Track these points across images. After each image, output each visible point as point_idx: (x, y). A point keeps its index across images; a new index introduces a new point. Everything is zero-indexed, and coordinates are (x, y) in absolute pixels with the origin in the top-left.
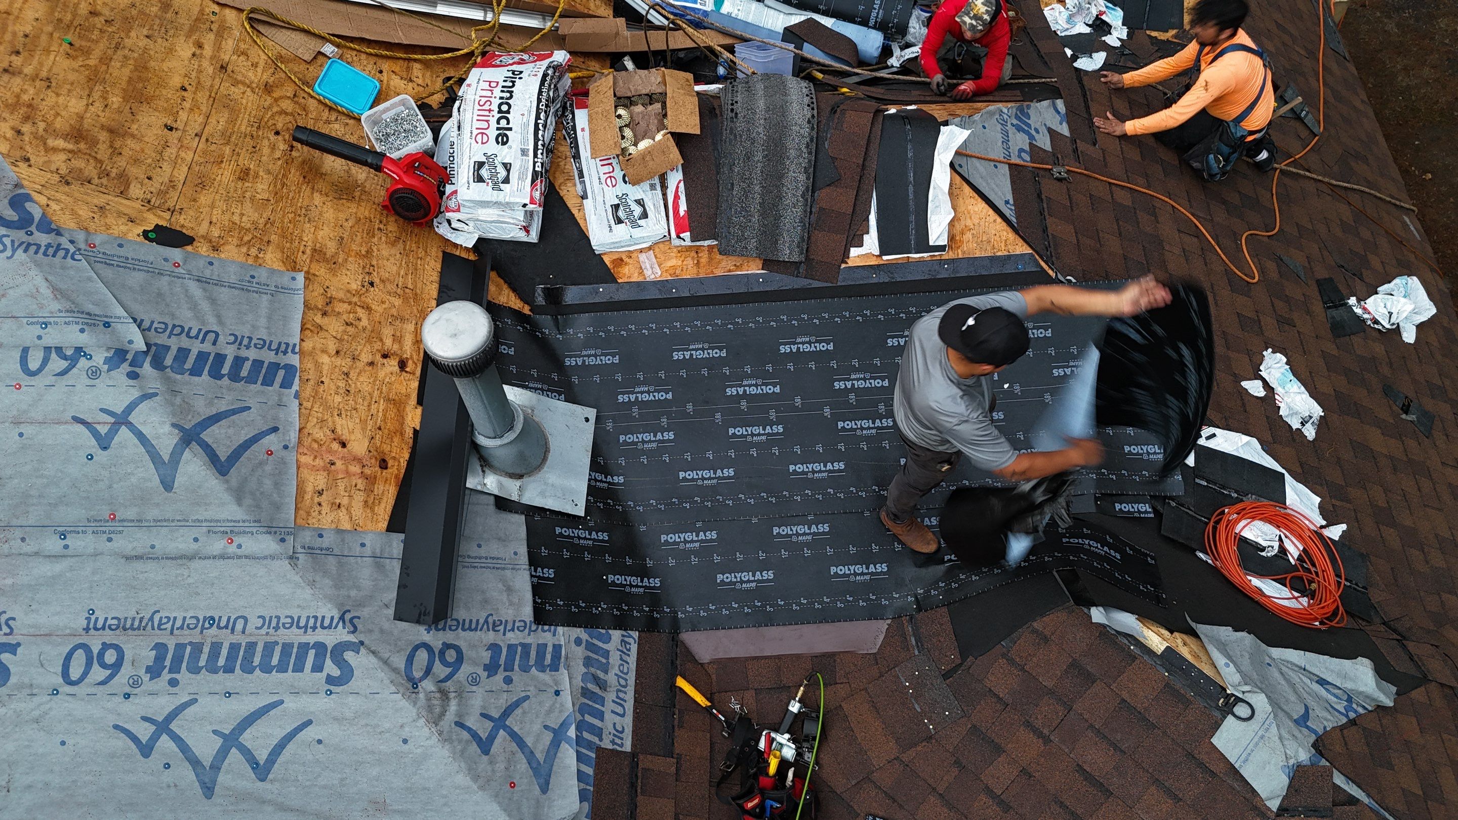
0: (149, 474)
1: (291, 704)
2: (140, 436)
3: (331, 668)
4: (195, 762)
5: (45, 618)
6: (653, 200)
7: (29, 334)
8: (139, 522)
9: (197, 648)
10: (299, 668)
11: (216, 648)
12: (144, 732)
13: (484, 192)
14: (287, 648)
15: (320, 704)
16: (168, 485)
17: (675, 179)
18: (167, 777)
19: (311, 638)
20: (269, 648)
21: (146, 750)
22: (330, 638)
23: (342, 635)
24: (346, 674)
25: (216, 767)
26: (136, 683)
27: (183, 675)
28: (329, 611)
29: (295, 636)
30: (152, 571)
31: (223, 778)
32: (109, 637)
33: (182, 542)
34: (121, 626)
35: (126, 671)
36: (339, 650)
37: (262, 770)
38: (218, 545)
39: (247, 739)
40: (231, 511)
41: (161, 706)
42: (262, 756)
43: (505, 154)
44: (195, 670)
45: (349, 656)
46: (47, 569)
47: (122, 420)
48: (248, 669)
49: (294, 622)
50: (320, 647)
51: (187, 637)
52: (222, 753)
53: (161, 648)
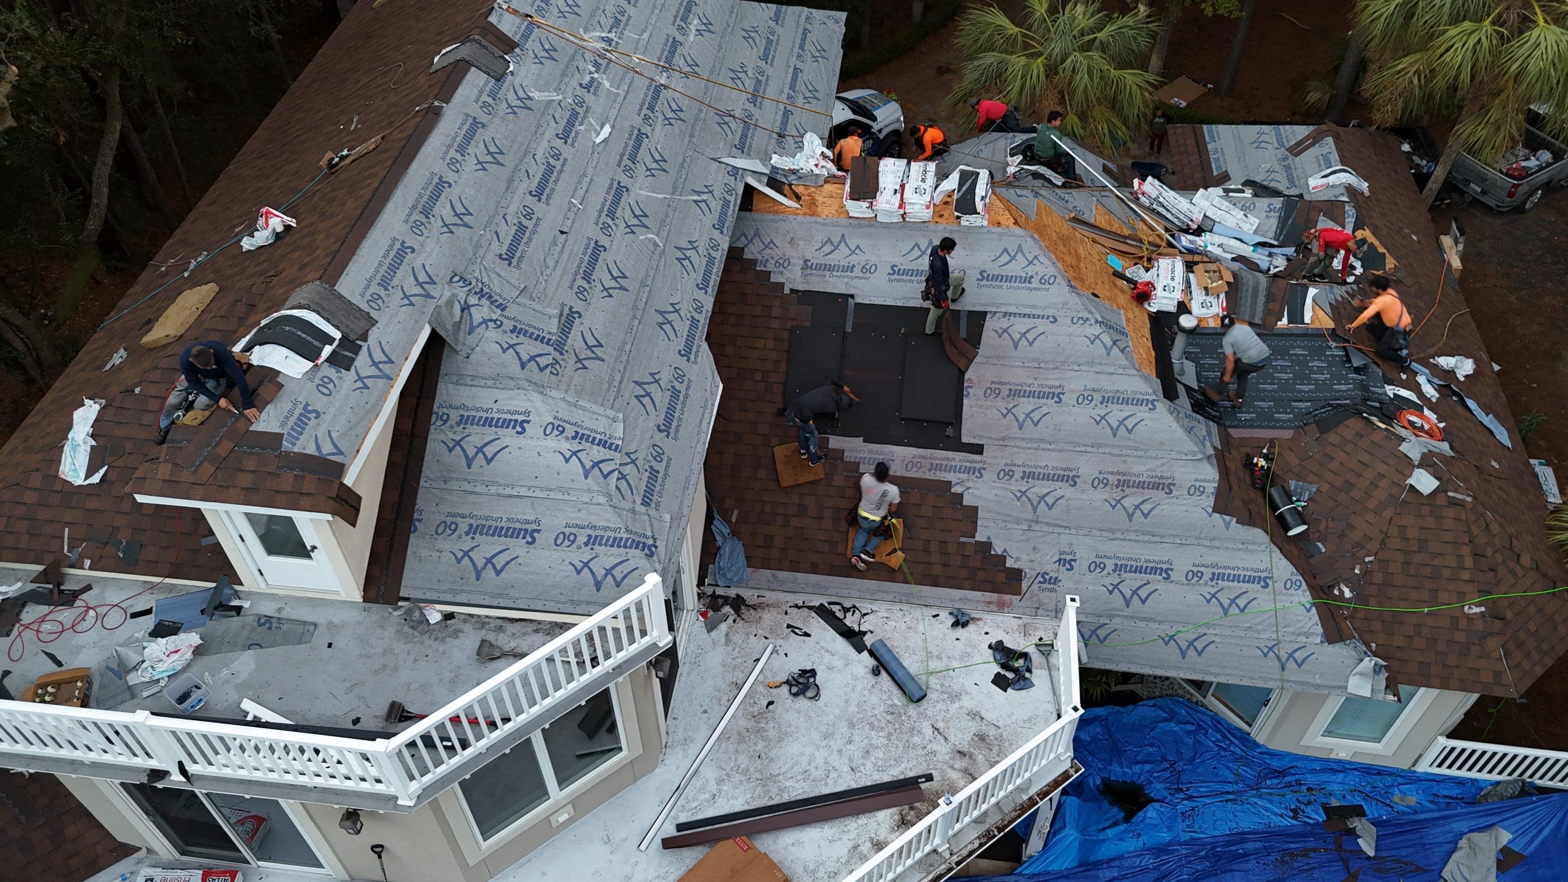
0: (1103, 351)
1: (1138, 414)
2: (1102, 342)
3: (1150, 406)
4: (1111, 428)
5: (1072, 386)
6: (1214, 301)
7: (1074, 314)
8: (1100, 364)
9: (1114, 398)
10: (1141, 405)
11: (1119, 398)
12: (1098, 419)
13: (1166, 294)
14: (1138, 399)
15: (1147, 415)
16: (1108, 355)
17: (1222, 296)
18: (1103, 431)
19: (1145, 397)
20: (1133, 399)
21: (1098, 423)
22: (1151, 398)
23: (1154, 397)
24: (1155, 407)
25: (1117, 429)
26: (1096, 405)
27: (1109, 405)
28: (1150, 391)
29: (1141, 397)
30: (1101, 376)
31: (1119, 432)
32: (1090, 393)
33: (1111, 370)
34: (1094, 390)
35: (1094, 402)
36: (1152, 402)
37: (1130, 431)
38: (1121, 371)
39: (1126, 422)
40: (1125, 362)
41: (1103, 412)
42: (1130, 427)
43: (1173, 284)
44: (1113, 403)
45: (1156, 403)
46: (1074, 374)
47: (1097, 337)
48: (1127, 404)
49: (1141, 393)
50: (1148, 400)
51: (1110, 394)
52: (1119, 426)
53: (1104, 397)
